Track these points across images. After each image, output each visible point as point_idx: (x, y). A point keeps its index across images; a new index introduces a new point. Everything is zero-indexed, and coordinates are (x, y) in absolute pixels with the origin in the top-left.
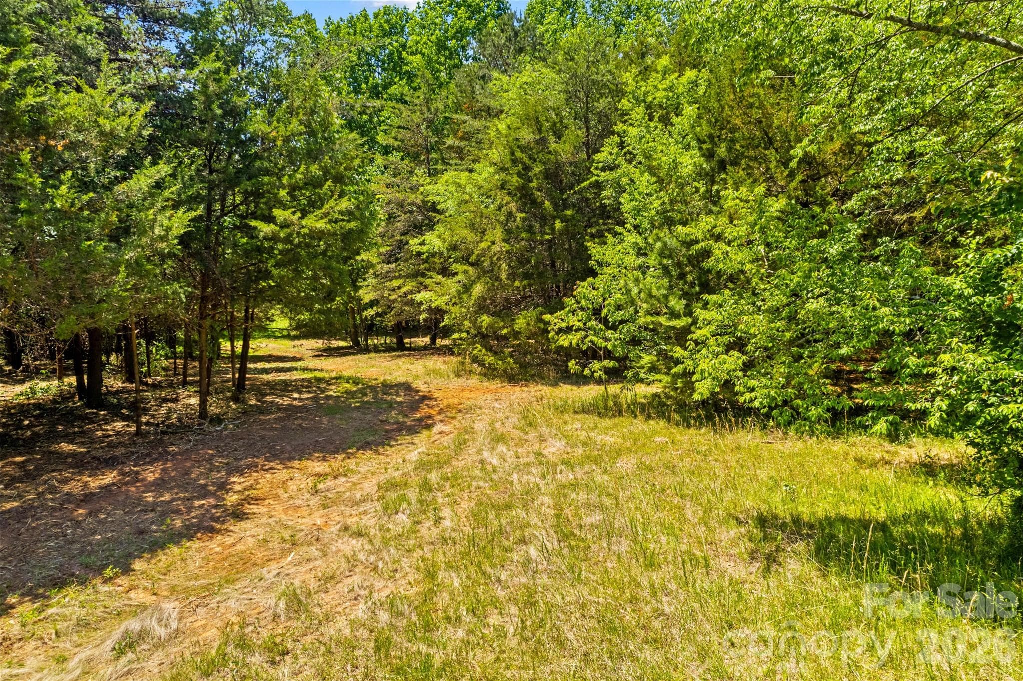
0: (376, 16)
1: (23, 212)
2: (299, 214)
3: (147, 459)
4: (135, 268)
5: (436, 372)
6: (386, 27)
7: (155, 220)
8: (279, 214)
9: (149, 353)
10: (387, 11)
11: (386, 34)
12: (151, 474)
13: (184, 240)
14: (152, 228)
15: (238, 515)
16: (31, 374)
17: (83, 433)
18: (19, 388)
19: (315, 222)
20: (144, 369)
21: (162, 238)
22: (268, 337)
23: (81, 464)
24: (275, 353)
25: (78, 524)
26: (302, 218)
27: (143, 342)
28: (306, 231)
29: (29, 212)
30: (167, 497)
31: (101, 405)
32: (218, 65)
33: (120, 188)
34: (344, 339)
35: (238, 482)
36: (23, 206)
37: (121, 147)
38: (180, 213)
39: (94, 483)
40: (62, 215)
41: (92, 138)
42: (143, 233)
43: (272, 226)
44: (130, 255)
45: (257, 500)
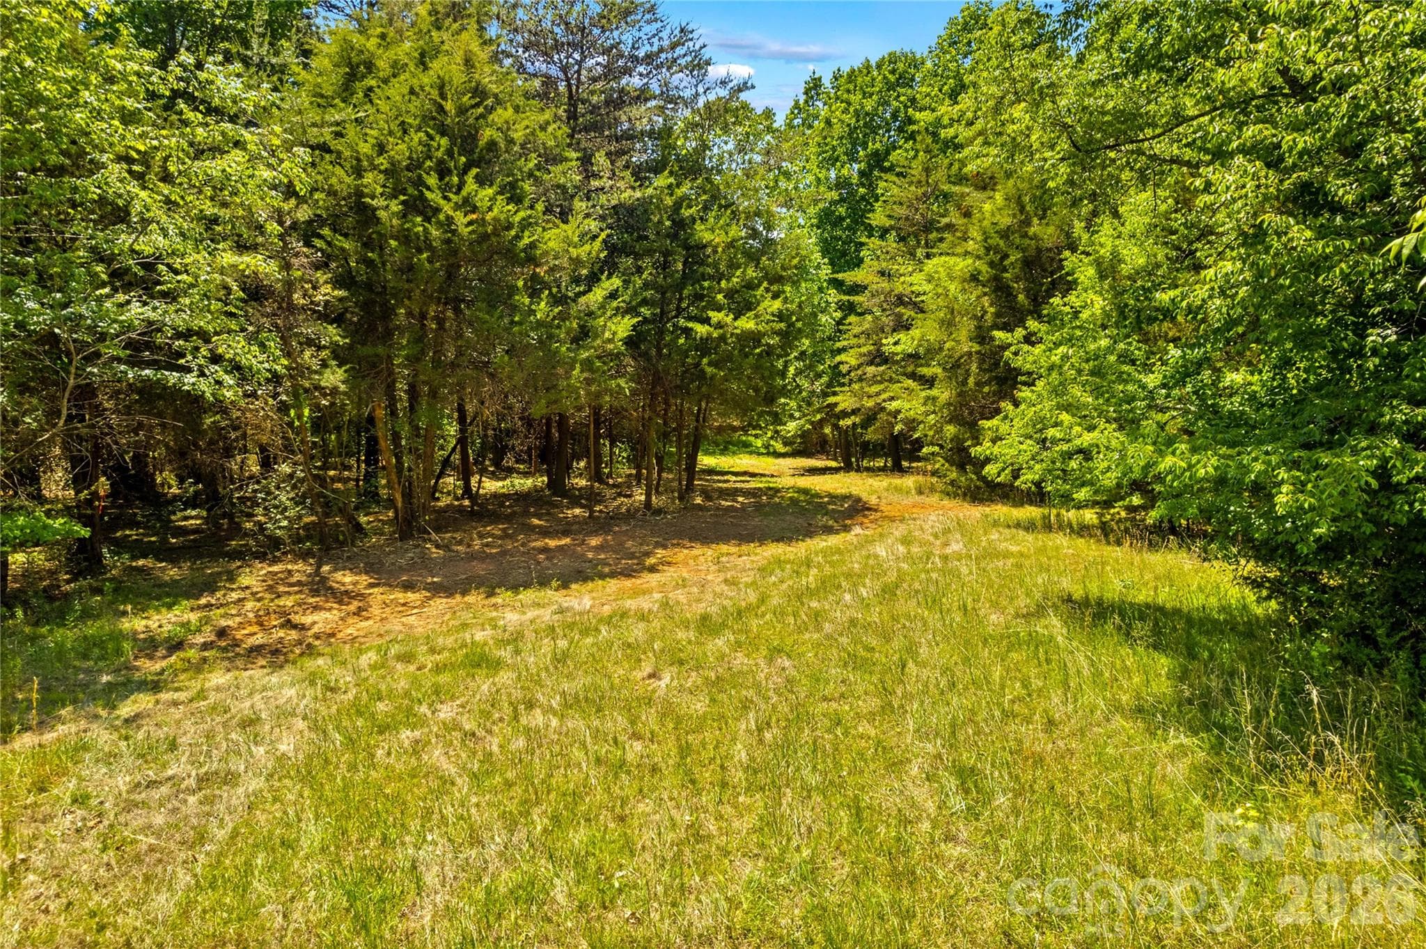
0: (879, 67)
1: (516, 323)
2: (732, 316)
3: (595, 533)
4: (588, 365)
5: (898, 489)
6: (892, 78)
7: (605, 326)
8: (715, 316)
9: (612, 454)
10: (893, 59)
11: (891, 87)
12: (594, 542)
13: (630, 342)
14: (603, 333)
15: (652, 569)
16: (510, 471)
17: (548, 514)
18: (500, 484)
19: (747, 323)
20: (607, 471)
21: (610, 341)
22: (751, 453)
23: (545, 533)
24: (751, 470)
25: (539, 563)
26: (735, 319)
27: (607, 443)
28: (738, 331)
29: (520, 323)
30: (603, 556)
31: (564, 495)
32: (672, 180)
33: (582, 300)
34: (835, 459)
35: (660, 552)
36: (517, 319)
37: (584, 267)
38: (626, 319)
39: (552, 543)
40: (540, 324)
41: (564, 262)
42: (596, 336)
43: (707, 327)
44: (585, 355)
45: (669, 564)
